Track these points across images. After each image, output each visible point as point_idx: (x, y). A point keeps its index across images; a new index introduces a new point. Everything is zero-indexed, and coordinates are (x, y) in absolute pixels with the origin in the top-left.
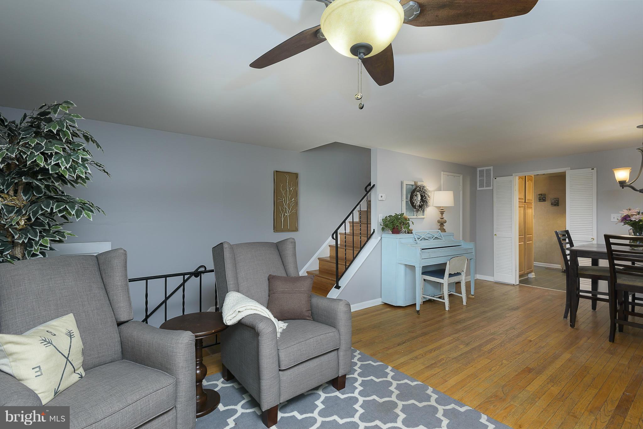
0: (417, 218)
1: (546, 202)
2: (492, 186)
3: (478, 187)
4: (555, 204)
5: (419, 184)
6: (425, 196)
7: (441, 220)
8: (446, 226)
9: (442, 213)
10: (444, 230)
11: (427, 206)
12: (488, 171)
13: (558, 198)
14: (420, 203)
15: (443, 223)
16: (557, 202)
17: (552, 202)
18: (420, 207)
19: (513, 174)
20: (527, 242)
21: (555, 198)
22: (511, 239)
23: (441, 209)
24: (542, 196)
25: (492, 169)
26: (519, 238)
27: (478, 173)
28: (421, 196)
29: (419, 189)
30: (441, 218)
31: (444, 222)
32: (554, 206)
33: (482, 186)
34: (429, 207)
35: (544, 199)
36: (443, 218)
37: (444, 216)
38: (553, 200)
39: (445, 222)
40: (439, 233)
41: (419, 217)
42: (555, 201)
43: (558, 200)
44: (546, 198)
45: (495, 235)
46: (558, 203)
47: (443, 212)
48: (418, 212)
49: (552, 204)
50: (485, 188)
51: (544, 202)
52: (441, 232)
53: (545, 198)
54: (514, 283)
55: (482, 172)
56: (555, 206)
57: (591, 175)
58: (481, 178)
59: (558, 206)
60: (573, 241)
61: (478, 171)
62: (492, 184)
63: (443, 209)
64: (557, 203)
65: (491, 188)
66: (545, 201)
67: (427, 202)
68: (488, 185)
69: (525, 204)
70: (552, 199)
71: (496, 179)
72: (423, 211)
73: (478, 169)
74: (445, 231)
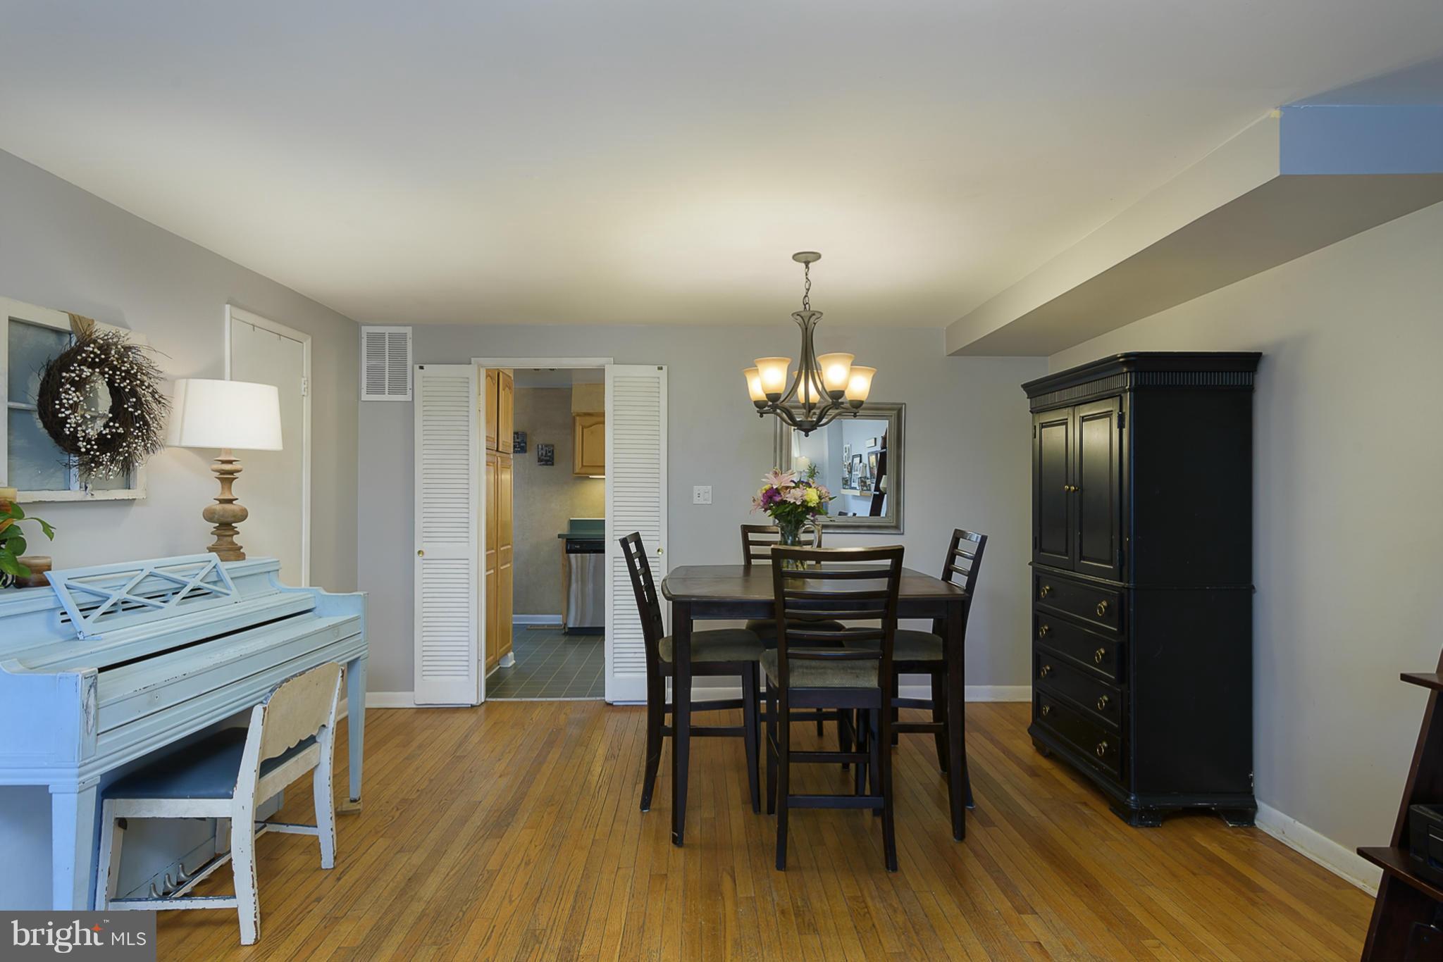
0: (89, 498)
1: (527, 454)
2: (410, 392)
3: (364, 391)
4: (547, 461)
5: (102, 329)
6: (133, 393)
7: (219, 507)
8: (245, 533)
9: (227, 478)
10: (236, 553)
11: (151, 447)
12: (398, 340)
13: (553, 446)
14: (106, 426)
15: (229, 520)
16: (549, 454)
17: (540, 453)
18: (108, 444)
19: (472, 359)
20: (502, 568)
21: (546, 446)
22: (466, 562)
23: (224, 462)
24: (518, 438)
25: (410, 335)
26: (487, 555)
27: (364, 342)
28: (115, 392)
29: (98, 356)
30: (222, 501)
31: (234, 516)
32: (543, 464)
33: (375, 387)
34: (158, 452)
35: (523, 447)
36: (230, 501)
37: (236, 490)
38: (542, 449)
39: (243, 516)
40: (212, 564)
41: (100, 495)
42: (546, 454)
43: (553, 451)
44: (528, 443)
45: (419, 552)
46: (553, 459)
47: (231, 473)
48: (91, 469)
49: (540, 460)
50: (386, 397)
51: (523, 454)
52: (222, 561)
53: (525, 443)
54: (474, 703)
55: (375, 339)
56: (547, 465)
57: (657, 385)
58: (374, 363)
59: (553, 464)
60: (648, 560)
61: (364, 336)
62: (409, 386)
63: (230, 462)
64: (549, 456)
65: (408, 398)
66: (525, 452)
67: (146, 423)
68: (399, 385)
69: (498, 454)
70: (540, 447)
71: (422, 368)
72: (127, 466)
73: (365, 330)
74: (241, 557)
